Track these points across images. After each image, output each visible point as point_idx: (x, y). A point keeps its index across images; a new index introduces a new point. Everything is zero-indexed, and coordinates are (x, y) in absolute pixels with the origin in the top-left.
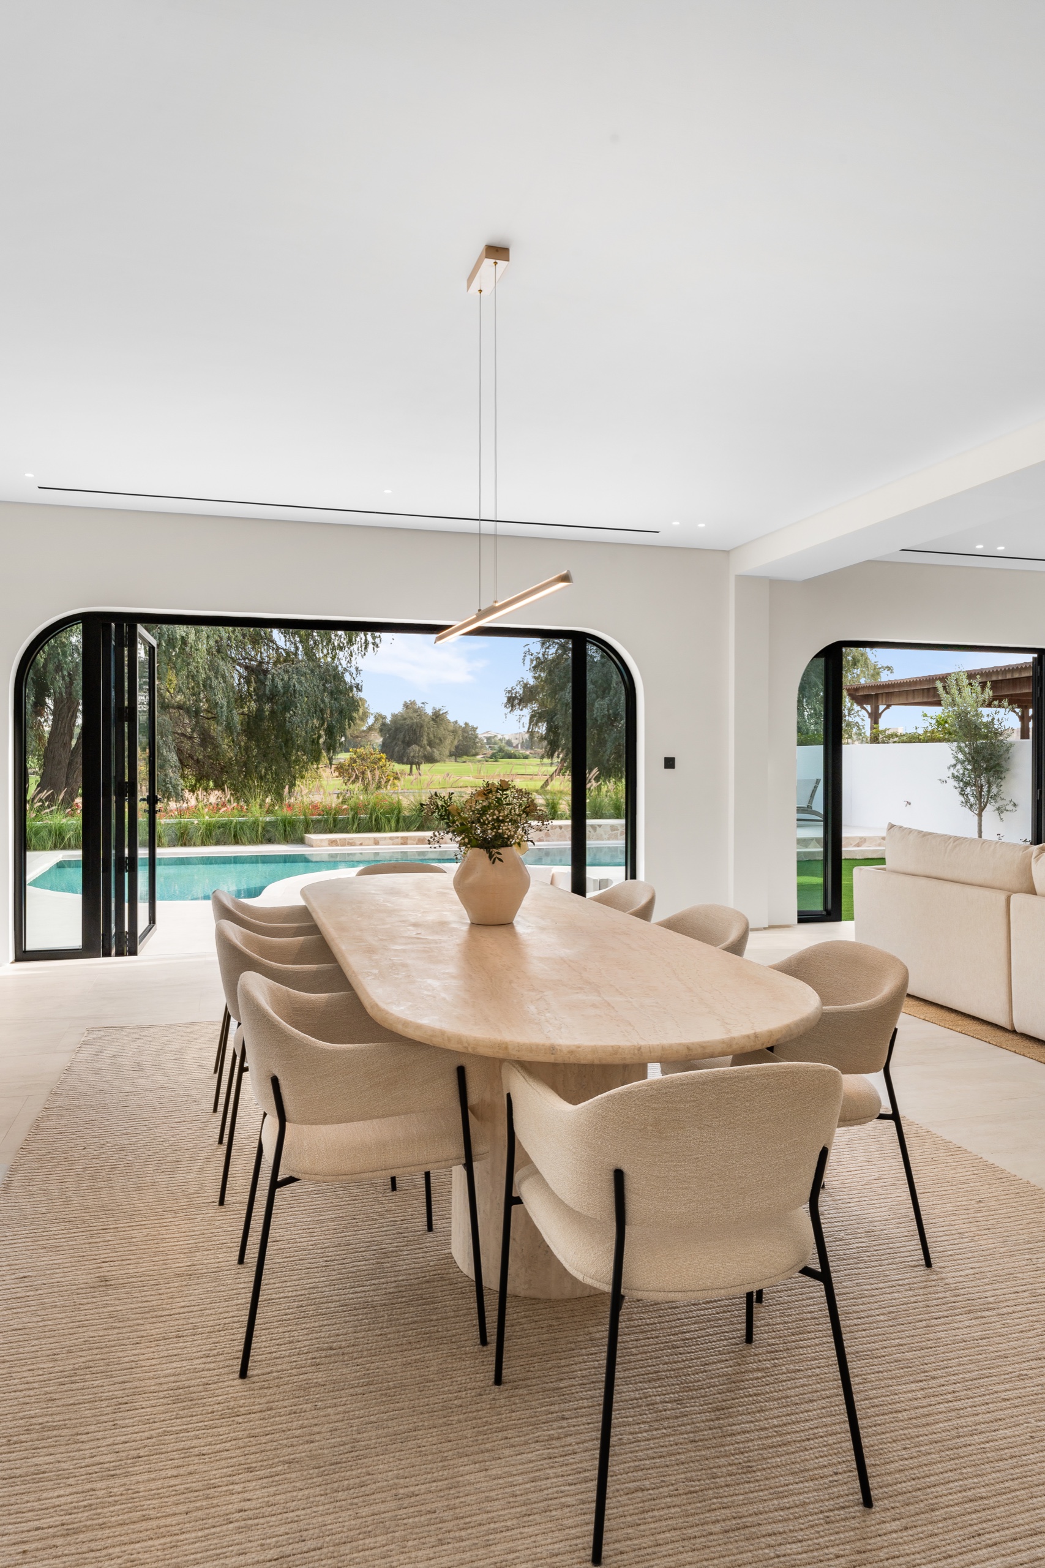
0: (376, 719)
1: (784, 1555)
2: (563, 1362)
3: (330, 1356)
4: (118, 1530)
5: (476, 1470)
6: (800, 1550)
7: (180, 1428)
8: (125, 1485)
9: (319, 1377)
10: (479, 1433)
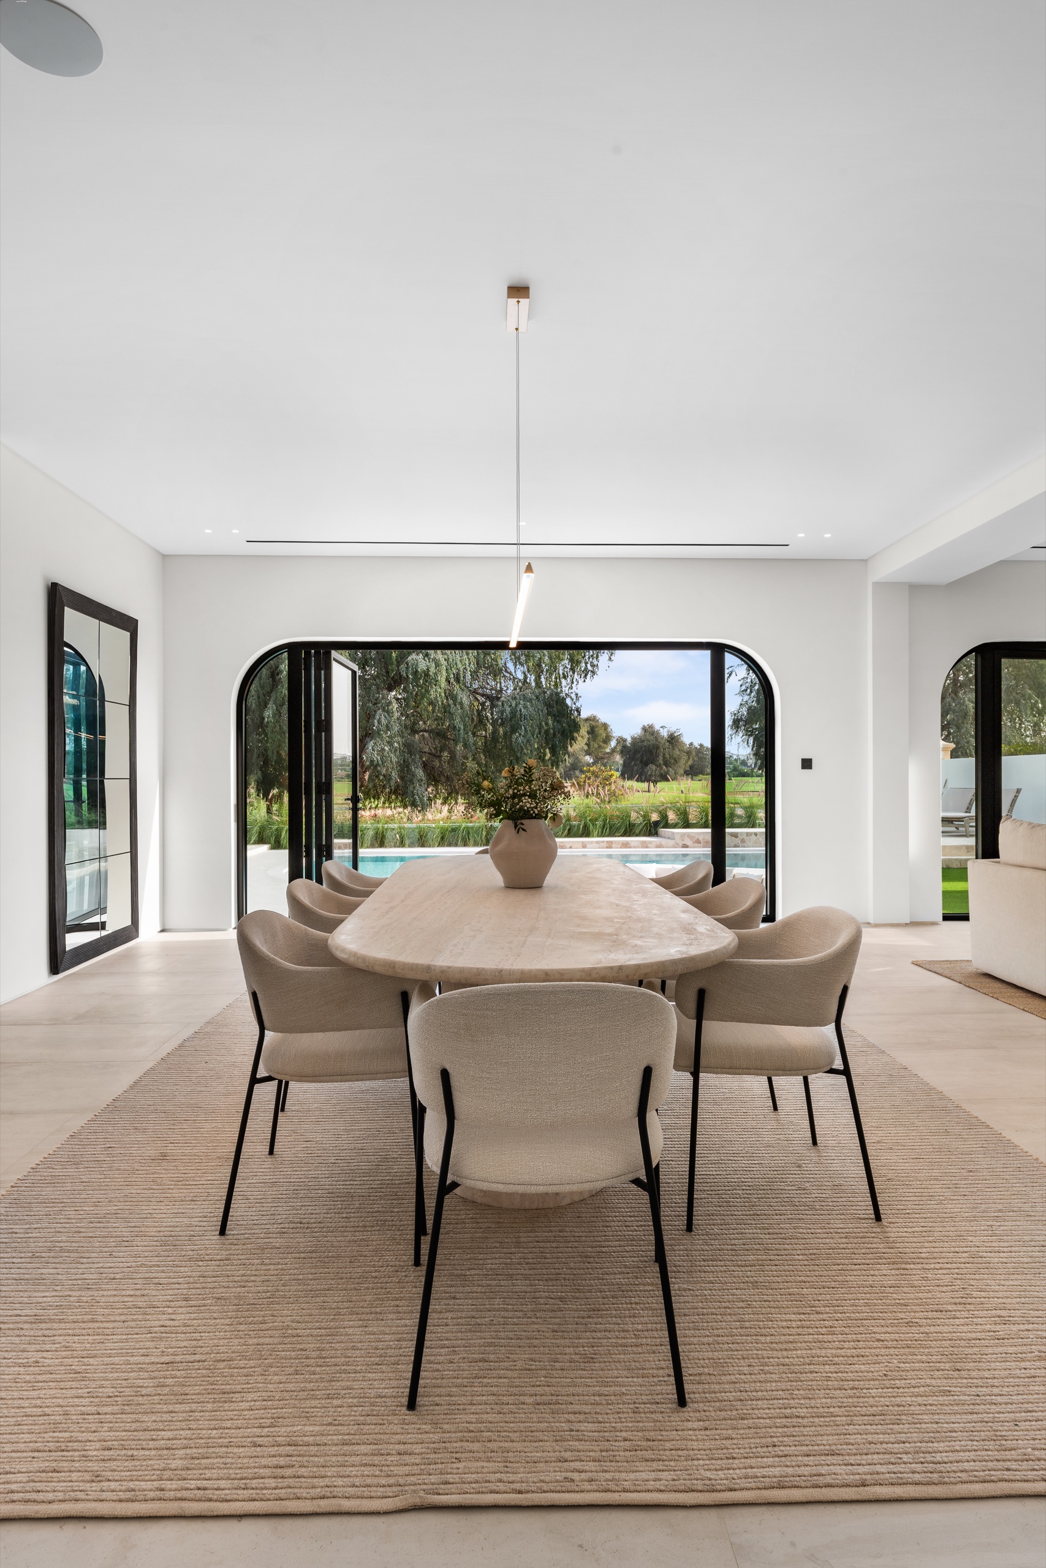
0: (618, 742)
1: (578, 1431)
2: (481, 1256)
3: (296, 1228)
4: (72, 1326)
5: (357, 1325)
6: (594, 1429)
7: (154, 1263)
8: (93, 1296)
9: (278, 1242)
10: (379, 1299)
